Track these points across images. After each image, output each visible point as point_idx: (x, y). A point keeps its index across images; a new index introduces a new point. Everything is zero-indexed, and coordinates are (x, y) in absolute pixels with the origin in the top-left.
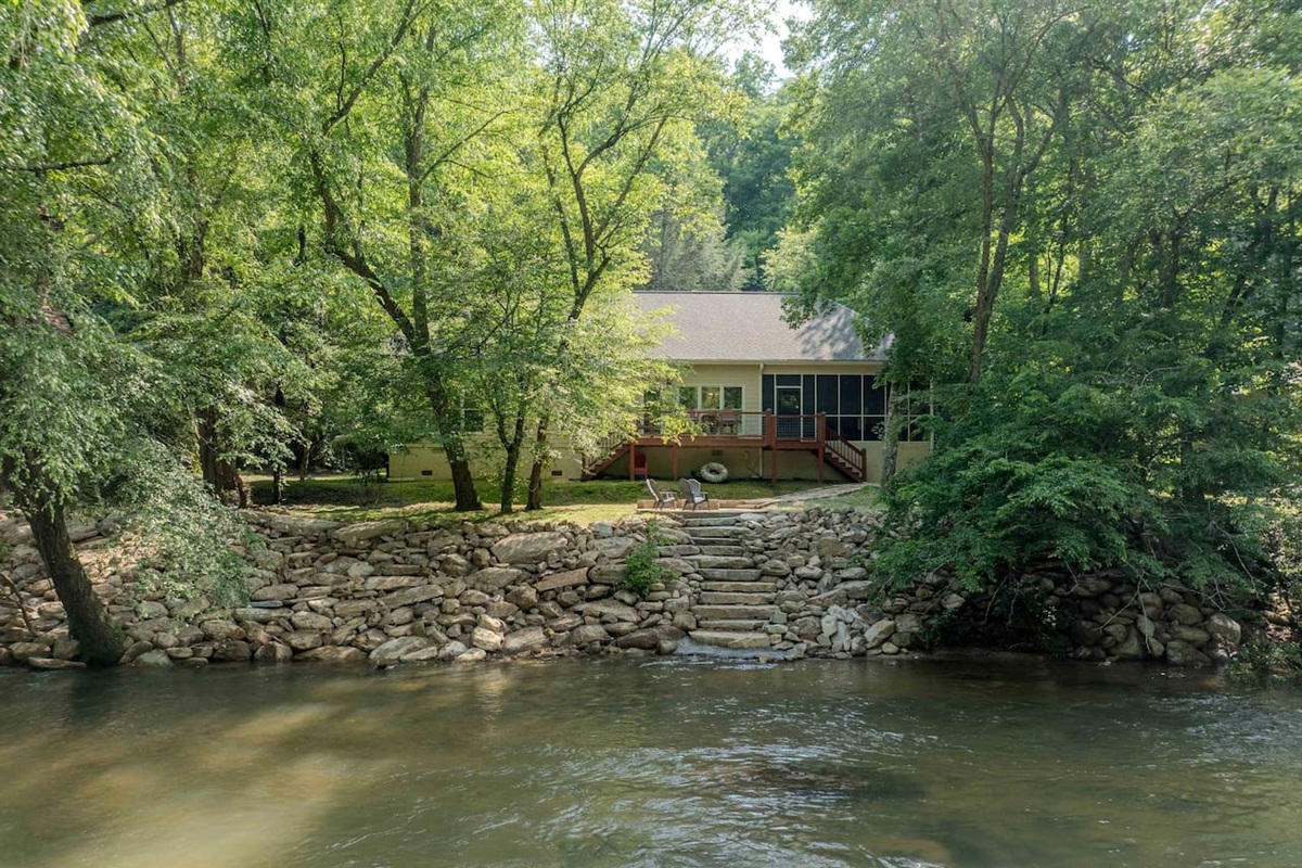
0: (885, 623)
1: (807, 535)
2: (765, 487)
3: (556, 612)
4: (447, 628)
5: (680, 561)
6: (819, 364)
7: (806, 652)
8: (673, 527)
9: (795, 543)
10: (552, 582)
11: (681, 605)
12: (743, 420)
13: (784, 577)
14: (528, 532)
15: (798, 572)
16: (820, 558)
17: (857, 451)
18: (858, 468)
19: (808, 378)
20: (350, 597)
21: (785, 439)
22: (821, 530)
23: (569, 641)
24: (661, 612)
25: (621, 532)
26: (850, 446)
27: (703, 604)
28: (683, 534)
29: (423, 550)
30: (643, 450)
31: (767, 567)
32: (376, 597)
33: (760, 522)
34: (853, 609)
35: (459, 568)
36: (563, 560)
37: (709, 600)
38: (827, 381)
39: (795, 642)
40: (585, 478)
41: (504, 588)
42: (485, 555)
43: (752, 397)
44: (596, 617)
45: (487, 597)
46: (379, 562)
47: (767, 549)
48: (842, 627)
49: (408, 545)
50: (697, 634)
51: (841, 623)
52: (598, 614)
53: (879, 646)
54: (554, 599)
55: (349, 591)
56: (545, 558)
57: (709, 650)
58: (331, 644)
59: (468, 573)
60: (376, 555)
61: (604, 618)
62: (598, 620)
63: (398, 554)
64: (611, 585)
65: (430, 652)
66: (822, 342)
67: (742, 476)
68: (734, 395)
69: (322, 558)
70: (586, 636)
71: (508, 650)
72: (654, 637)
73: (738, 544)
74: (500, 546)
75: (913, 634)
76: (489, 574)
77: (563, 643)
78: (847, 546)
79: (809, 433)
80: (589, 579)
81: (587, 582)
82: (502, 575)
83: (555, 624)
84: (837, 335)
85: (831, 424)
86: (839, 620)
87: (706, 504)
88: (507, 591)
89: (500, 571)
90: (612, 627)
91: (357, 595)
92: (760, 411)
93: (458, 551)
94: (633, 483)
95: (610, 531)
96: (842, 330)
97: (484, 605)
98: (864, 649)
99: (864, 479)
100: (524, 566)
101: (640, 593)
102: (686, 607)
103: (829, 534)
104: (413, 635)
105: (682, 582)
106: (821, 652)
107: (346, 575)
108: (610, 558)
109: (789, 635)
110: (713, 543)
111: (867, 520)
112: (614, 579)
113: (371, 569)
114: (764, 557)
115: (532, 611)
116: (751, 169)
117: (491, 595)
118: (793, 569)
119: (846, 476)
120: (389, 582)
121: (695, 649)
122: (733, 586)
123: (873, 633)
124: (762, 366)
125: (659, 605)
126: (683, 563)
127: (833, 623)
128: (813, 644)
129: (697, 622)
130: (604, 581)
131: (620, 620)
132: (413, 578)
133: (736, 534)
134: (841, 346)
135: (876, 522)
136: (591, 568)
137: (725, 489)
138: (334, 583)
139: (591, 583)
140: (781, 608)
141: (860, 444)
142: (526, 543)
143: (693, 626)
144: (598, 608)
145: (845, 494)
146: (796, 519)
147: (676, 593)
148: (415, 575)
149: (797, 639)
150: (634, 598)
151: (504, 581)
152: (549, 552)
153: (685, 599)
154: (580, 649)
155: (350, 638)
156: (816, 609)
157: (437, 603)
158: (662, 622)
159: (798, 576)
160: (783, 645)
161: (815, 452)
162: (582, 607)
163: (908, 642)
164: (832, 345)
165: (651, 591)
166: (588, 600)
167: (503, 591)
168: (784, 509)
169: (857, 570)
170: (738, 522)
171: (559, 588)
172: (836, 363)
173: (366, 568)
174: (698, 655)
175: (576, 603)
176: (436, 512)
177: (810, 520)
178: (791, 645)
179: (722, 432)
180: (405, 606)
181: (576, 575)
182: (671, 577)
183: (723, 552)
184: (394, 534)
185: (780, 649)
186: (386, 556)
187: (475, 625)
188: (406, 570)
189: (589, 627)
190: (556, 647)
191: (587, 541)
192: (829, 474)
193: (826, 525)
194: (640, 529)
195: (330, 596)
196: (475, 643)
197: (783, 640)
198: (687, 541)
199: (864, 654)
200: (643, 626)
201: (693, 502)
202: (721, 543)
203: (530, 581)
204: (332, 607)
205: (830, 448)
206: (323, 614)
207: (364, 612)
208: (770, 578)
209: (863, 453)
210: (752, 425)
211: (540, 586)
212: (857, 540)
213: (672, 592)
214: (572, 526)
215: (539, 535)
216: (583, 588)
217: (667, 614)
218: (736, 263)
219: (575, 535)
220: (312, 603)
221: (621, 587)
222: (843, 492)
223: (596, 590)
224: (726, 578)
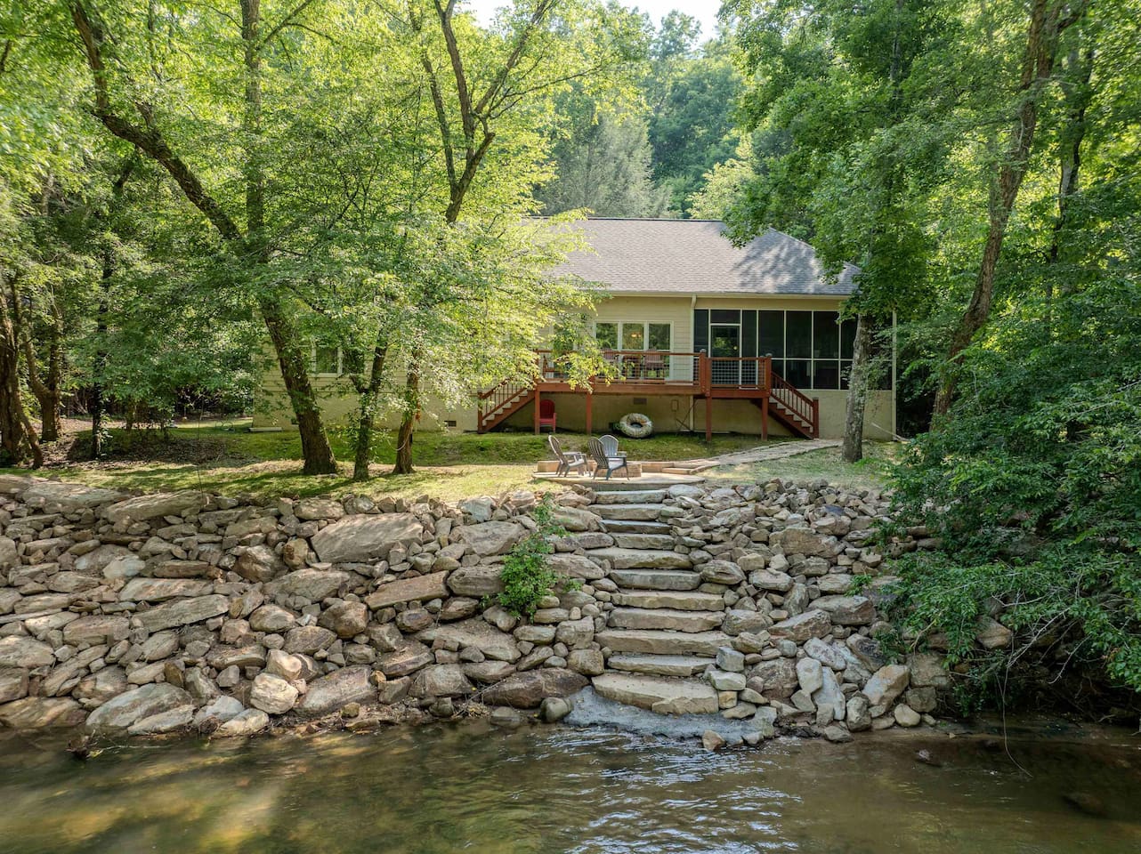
0: (895, 671)
1: (765, 521)
2: (697, 443)
3: (392, 643)
4: (219, 671)
5: (583, 559)
6: (761, 298)
7: (776, 723)
8: (577, 505)
9: (749, 534)
10: (393, 592)
11: (582, 634)
12: (671, 364)
13: (733, 587)
14: (370, 513)
15: (755, 579)
16: (786, 557)
17: (807, 401)
18: (808, 422)
19: (749, 315)
20: (96, 612)
21: (721, 385)
22: (784, 513)
23: (407, 691)
24: (552, 643)
25: (503, 513)
26: (799, 395)
27: (615, 628)
28: (588, 516)
29: (218, 538)
30: (553, 398)
31: (710, 569)
32: (133, 612)
33: (698, 497)
34: (841, 644)
35: (260, 568)
36: (412, 559)
37: (624, 623)
38: (771, 318)
39: (757, 705)
40: (481, 430)
41: (320, 602)
42: (300, 549)
43: (682, 335)
44: (452, 651)
45: (290, 617)
46: (154, 555)
47: (709, 542)
48: (830, 680)
49: (201, 530)
50: (607, 683)
51: (827, 670)
52: (455, 646)
53: (889, 712)
54: (393, 620)
55: (95, 603)
56: (384, 555)
57: (622, 716)
58: (38, 695)
59: (273, 576)
60: (153, 544)
61: (465, 655)
62: (455, 657)
63: (180, 544)
64: (479, 598)
65: (180, 715)
66: (764, 273)
67: (669, 429)
68: (661, 335)
69: (75, 547)
70: (433, 686)
71: (306, 711)
72: (537, 690)
73: (667, 531)
74: (325, 534)
75: (939, 689)
76: (300, 581)
77: (397, 697)
78: (825, 540)
79: (749, 379)
80: (448, 588)
81: (445, 593)
82: (316, 582)
83: (388, 664)
84: (781, 265)
85: (776, 368)
86: (824, 665)
87: (624, 470)
88: (324, 607)
89: (317, 576)
90: (475, 669)
91: (106, 609)
92: (692, 351)
93: (266, 542)
94: (538, 437)
95: (486, 513)
96: (786, 260)
97: (283, 632)
98: (867, 721)
99: (816, 434)
100: (354, 566)
101: (522, 613)
102: (590, 636)
103: (796, 521)
104: (166, 681)
105: (584, 593)
106: (801, 724)
107: (101, 575)
108: (482, 556)
109: (748, 694)
110: (631, 529)
111: (848, 501)
112: (485, 590)
113: (141, 565)
114: (705, 555)
115: (356, 640)
116: (678, 119)
117: (299, 612)
118: (747, 573)
119: (795, 431)
120: (157, 588)
121: (599, 713)
122: (659, 600)
123: (878, 685)
124: (694, 300)
125: (548, 633)
126: (587, 563)
127: (816, 673)
128: (788, 710)
129: (606, 660)
130: (469, 593)
131: (489, 658)
132: (192, 582)
133: (663, 517)
134: (786, 279)
135: (860, 502)
136: (451, 572)
137: (650, 445)
138: (77, 589)
139: (450, 595)
140: (734, 644)
141: (810, 393)
142: (364, 530)
143: (599, 668)
144: (456, 635)
145: (799, 454)
146: (746, 494)
147: (576, 612)
148: (199, 577)
149: (761, 699)
150: (512, 621)
151: (319, 592)
152: (393, 545)
153: (588, 624)
154: (422, 708)
155: (68, 685)
156: (788, 645)
157: (212, 628)
158: (552, 661)
159: (756, 587)
160: (740, 711)
161: (757, 402)
162: (433, 633)
163: (933, 705)
164: (776, 277)
165: (539, 608)
166: (444, 622)
167: (317, 608)
168: (725, 476)
169: (843, 580)
170: (666, 497)
171: (401, 604)
172: (782, 296)
173: (133, 563)
174: (604, 724)
175: (425, 627)
176: (268, 476)
177: (766, 497)
178: (751, 710)
179: (646, 377)
180: (168, 629)
181: (428, 583)
182: (569, 586)
183: (645, 545)
184: (185, 513)
185: (735, 718)
186: (164, 547)
187: (263, 666)
188: (187, 569)
189: (439, 669)
190: (386, 703)
191: (452, 528)
192: (774, 429)
193: (790, 506)
194: (531, 509)
195: (65, 610)
196: (253, 701)
197: (739, 700)
198: (596, 527)
199: (867, 729)
200: (523, 666)
201: (608, 467)
202: (641, 530)
203: (360, 590)
204: (61, 629)
205: (775, 397)
206: (46, 641)
207: (106, 637)
208: (714, 588)
209: (814, 404)
210: (681, 370)
211: (374, 600)
212: (838, 531)
213: (569, 609)
214: (435, 504)
215: (383, 518)
216: (437, 603)
217: (560, 647)
218: (662, 205)
219: (436, 519)
220: (31, 623)
221: (493, 602)
222: (795, 451)
223: (457, 606)
224: (649, 585)
